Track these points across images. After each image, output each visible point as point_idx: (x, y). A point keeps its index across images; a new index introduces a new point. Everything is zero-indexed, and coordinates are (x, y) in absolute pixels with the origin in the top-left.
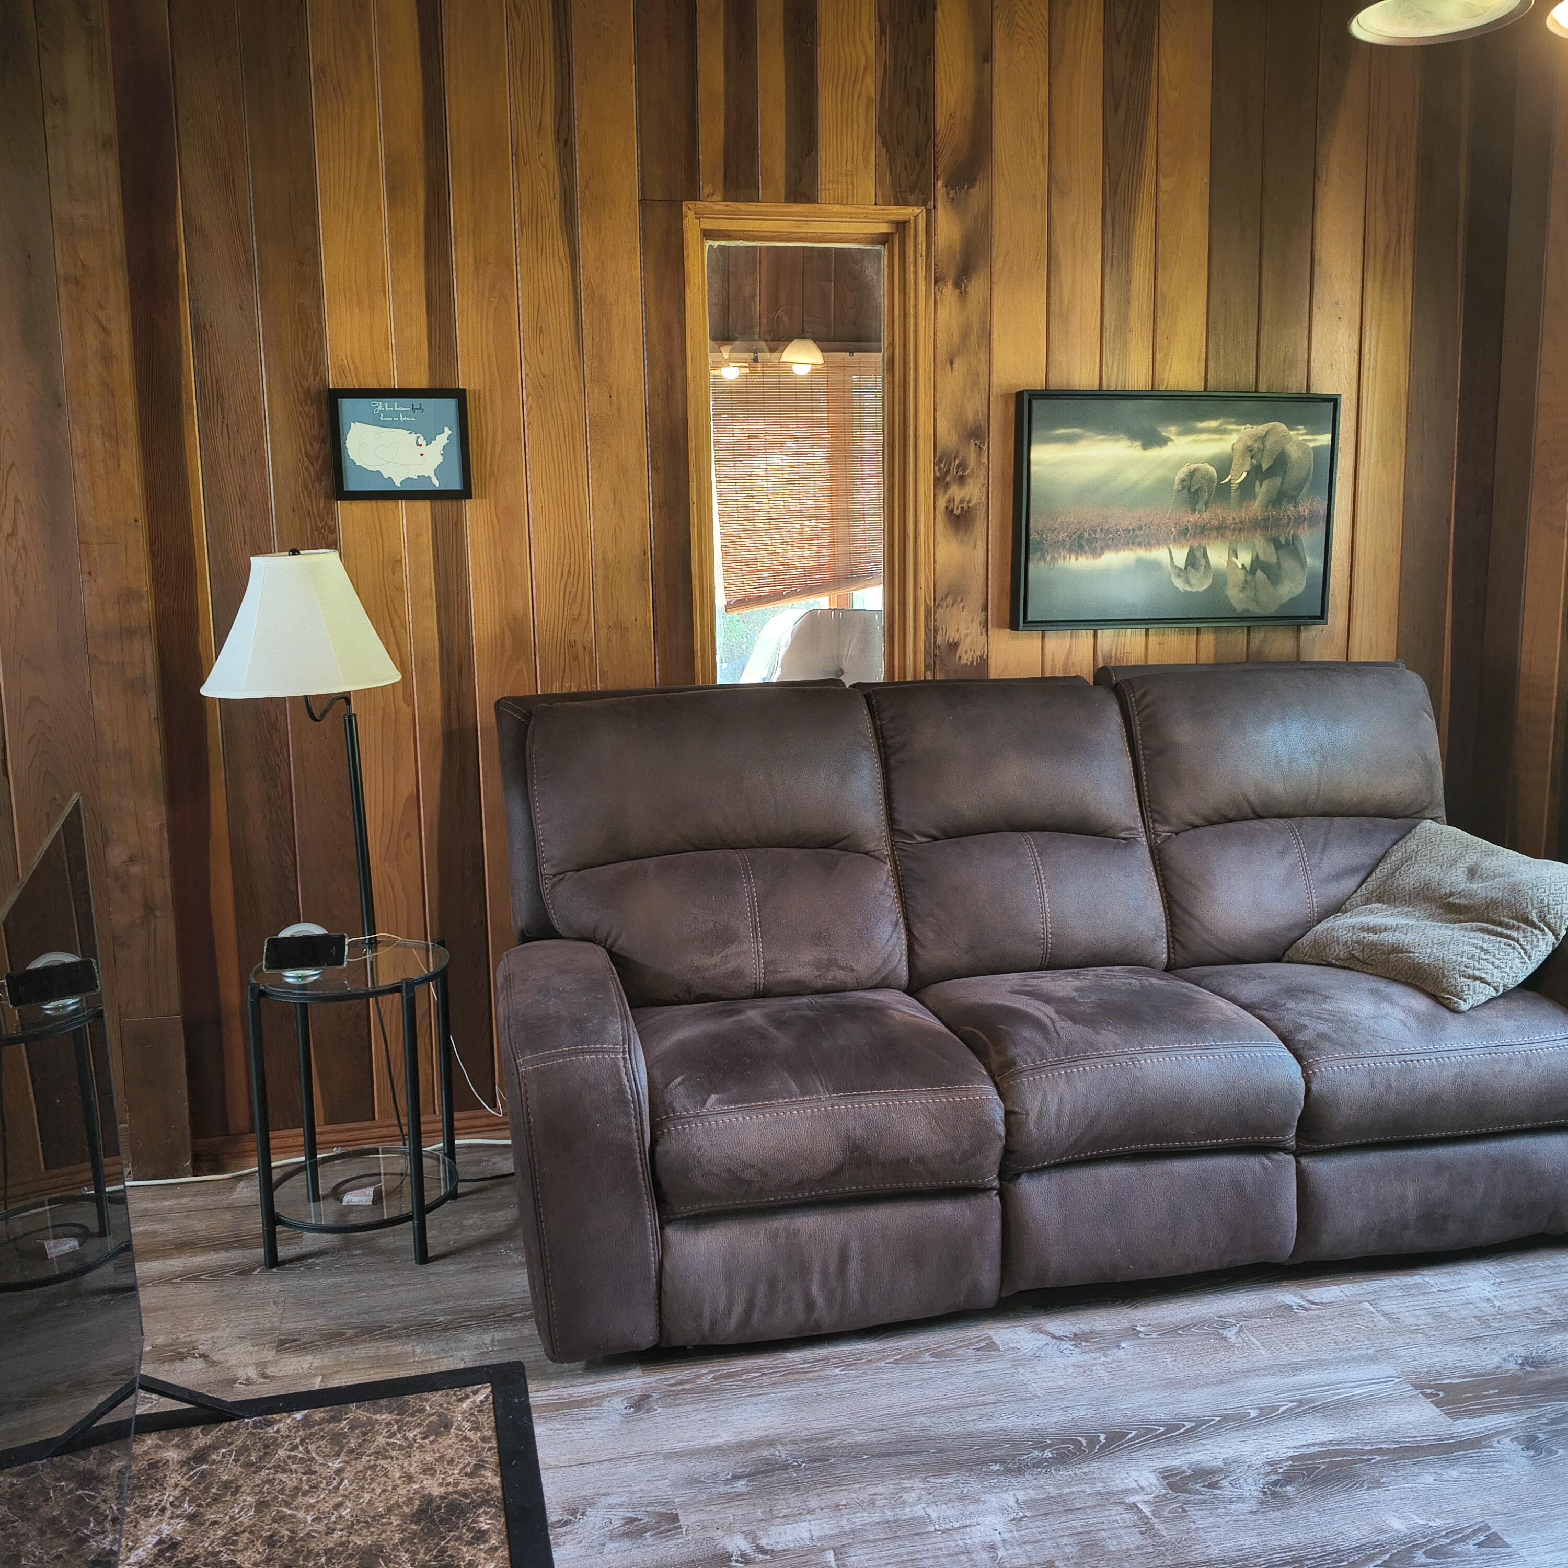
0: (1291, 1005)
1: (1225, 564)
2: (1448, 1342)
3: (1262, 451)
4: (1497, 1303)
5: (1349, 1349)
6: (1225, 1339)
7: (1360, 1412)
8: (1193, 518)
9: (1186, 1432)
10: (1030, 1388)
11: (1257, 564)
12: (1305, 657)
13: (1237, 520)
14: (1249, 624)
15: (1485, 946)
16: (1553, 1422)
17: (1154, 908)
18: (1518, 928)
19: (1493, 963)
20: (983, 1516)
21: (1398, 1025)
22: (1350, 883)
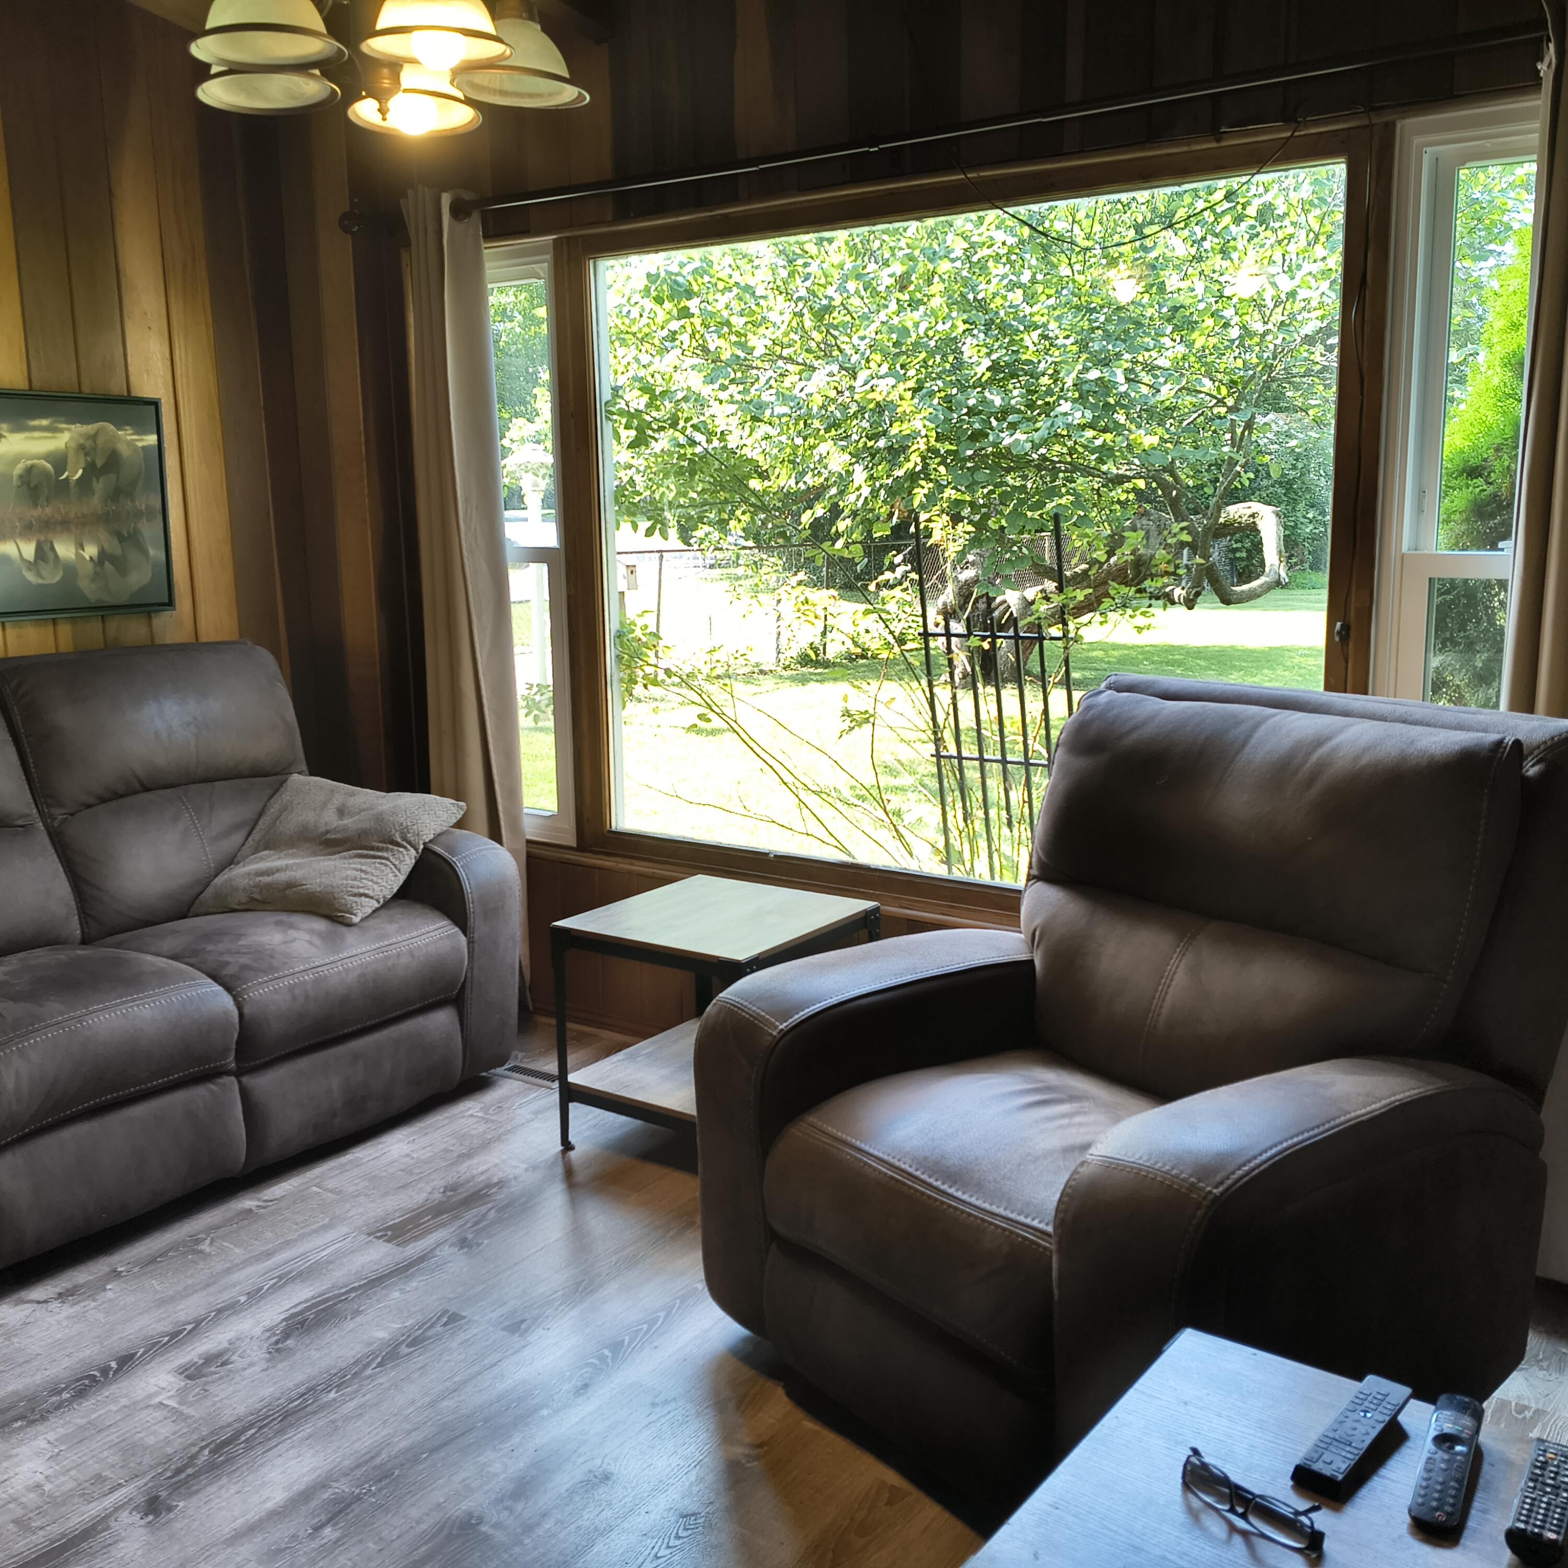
0: (210, 947)
1: (74, 557)
2: (386, 1194)
3: (94, 449)
4: (415, 1155)
5: (308, 1225)
6: (201, 1252)
7: (330, 1267)
8: (37, 512)
9: (188, 1333)
10: (29, 1351)
11: (103, 556)
12: (158, 641)
13: (79, 515)
14: (102, 613)
15: (364, 868)
16: (476, 1223)
17: (62, 888)
18: (387, 850)
19: (372, 881)
20: (19, 1466)
21: (307, 946)
22: (238, 838)
